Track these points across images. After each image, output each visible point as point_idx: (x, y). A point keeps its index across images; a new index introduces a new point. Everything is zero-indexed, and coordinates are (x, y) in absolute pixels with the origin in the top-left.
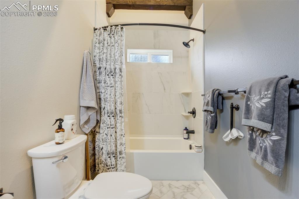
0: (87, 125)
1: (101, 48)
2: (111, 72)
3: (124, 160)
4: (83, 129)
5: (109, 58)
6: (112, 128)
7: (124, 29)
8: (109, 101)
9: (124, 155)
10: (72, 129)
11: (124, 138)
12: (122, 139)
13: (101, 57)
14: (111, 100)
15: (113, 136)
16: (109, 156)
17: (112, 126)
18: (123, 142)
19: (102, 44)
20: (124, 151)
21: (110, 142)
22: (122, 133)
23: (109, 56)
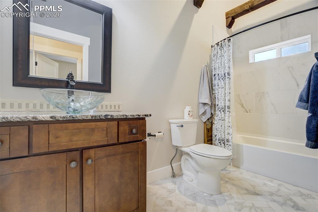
0: (204, 116)
1: (216, 59)
2: (222, 76)
3: (230, 147)
4: (201, 119)
5: (220, 66)
6: (222, 120)
7: (232, 40)
8: (220, 99)
9: (230, 143)
10: (189, 114)
11: (231, 130)
12: (229, 129)
13: (215, 67)
14: (222, 98)
15: (223, 127)
16: (220, 141)
17: (222, 119)
18: (231, 132)
19: (216, 57)
20: (231, 140)
21: (221, 131)
22: (230, 125)
23: (220, 64)
